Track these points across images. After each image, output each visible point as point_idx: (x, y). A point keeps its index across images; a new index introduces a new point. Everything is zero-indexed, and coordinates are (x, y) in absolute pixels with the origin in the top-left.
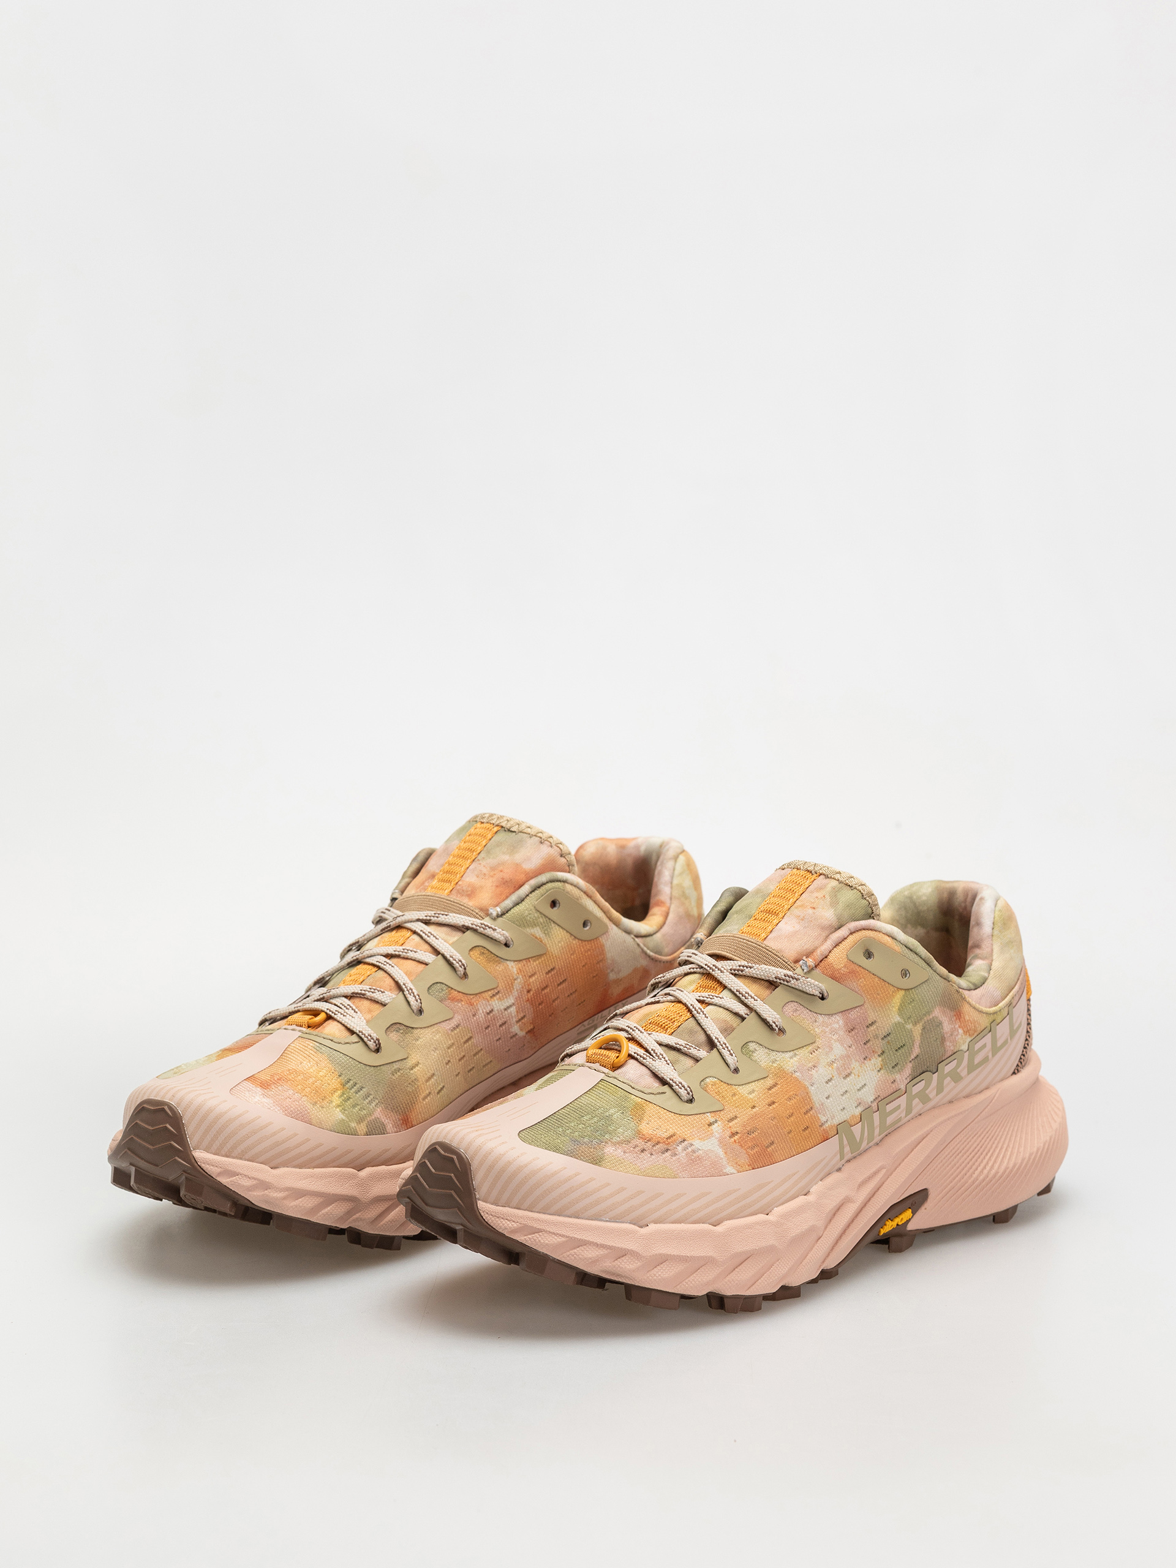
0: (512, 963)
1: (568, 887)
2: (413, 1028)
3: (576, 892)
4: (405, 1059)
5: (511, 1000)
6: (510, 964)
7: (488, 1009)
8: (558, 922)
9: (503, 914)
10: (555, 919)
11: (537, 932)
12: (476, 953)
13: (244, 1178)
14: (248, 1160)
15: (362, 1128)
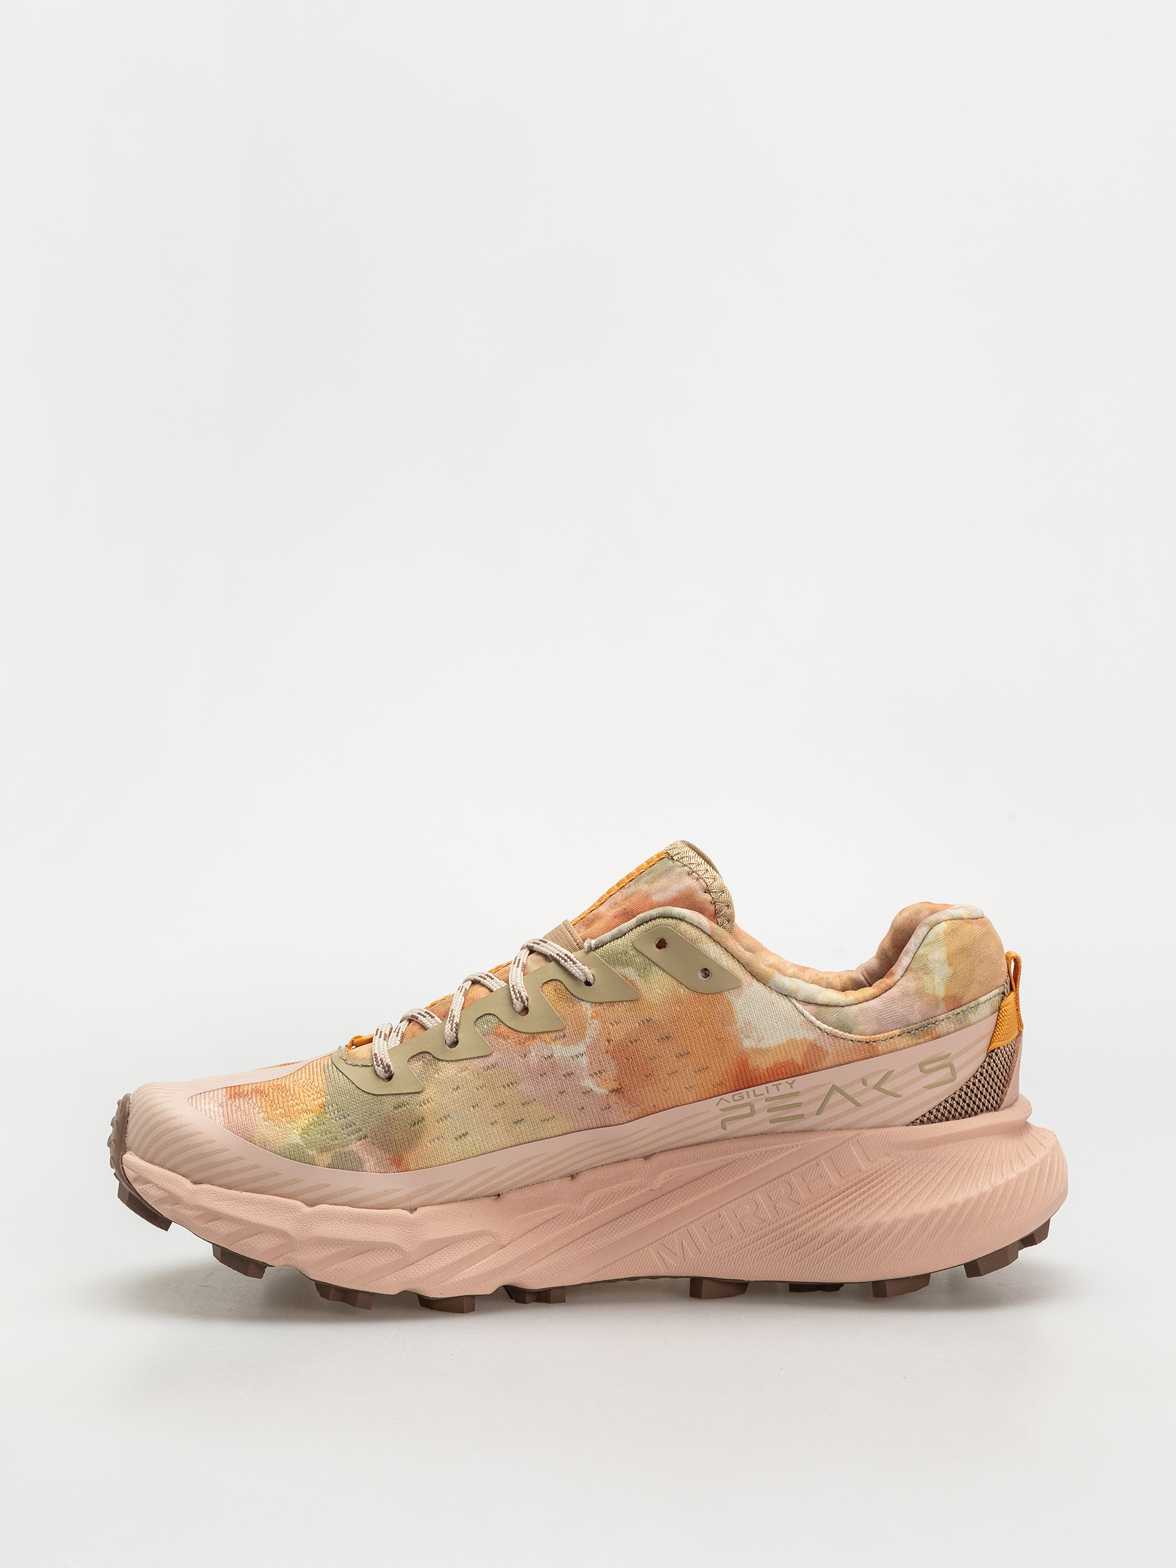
0: (588, 1005)
1: (683, 926)
2: (439, 1060)
3: (693, 933)
4: (418, 1093)
5: (582, 1048)
6: (586, 1006)
7: (546, 1053)
8: (662, 965)
9: (597, 948)
10: (658, 961)
11: (630, 973)
12: (548, 988)
13: (155, 1187)
14: (170, 1170)
15: (326, 1158)
